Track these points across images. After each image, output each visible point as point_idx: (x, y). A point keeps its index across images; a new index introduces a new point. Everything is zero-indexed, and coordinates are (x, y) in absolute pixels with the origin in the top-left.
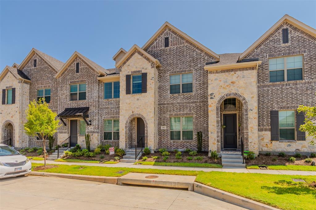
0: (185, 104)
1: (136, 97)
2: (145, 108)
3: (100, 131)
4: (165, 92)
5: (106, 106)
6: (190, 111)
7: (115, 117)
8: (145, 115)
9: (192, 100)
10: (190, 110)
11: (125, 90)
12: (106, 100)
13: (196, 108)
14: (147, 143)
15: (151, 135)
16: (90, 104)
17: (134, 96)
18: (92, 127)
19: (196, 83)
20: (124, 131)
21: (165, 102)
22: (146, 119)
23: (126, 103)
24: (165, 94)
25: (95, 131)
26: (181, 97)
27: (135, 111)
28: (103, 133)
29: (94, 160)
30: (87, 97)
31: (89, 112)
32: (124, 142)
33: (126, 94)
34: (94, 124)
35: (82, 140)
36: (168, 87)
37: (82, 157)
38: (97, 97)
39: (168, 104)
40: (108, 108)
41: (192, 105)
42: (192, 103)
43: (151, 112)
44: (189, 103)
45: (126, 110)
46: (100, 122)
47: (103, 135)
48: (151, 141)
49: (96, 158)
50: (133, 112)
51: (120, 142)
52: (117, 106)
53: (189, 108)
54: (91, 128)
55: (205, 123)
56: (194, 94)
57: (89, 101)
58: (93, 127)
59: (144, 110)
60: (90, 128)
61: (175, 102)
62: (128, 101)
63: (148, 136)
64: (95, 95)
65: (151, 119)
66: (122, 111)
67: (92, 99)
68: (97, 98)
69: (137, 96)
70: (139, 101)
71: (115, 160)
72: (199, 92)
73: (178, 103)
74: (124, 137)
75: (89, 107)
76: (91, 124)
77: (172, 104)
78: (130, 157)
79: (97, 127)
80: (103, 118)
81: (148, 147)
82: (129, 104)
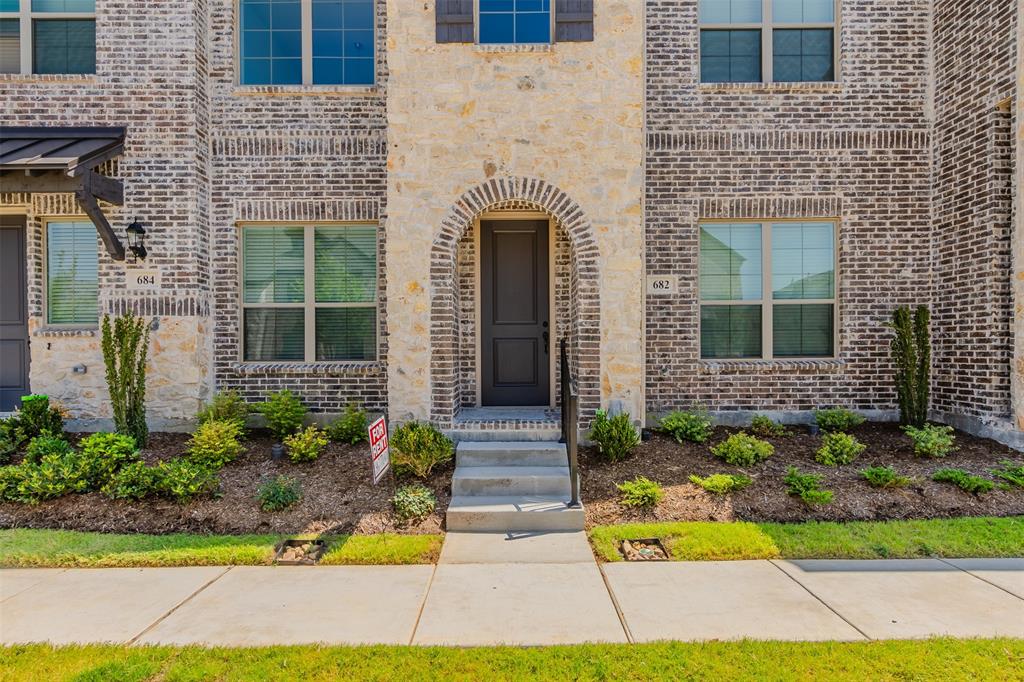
0: (795, 147)
1: (510, 66)
2: (580, 147)
3: (213, 302)
4: (671, 69)
5: (261, 135)
6: (826, 191)
7: (329, 210)
8: (577, 194)
9: (834, 129)
10: (825, 184)
11: (432, 8)
12: (257, 93)
13: (859, 171)
14: (592, 380)
15: (626, 329)
16: (134, 105)
17: (495, 62)
18: (145, 267)
19: (858, 27)
20: (425, 302)
21: (675, 131)
22: (588, 218)
23: (441, 106)
24: (670, 81)
25: (181, 295)
26: (773, 104)
27: (510, 164)
28: (240, 314)
29: (211, 527)
30: (101, 56)
31: (128, 159)
32: (427, 377)
33: (439, 40)
34: (171, 247)
35: (66, 366)
36: (692, 40)
37: (86, 504)
38: (190, 57)
39: (692, 141)
40: (269, 147)
41: (833, 152)
42: (840, 141)
43: (620, 173)
44: (818, 141)
45: (438, 153)
46: (212, 241)
47: (235, 327)
48: (622, 369)
49: (220, 511)
50: (490, 169)
51: (391, 372)
52: (338, 140)
53: (819, 171)
54: (139, 280)
55: (910, 261)
56: (845, 92)
57: (125, 81)
58: (158, 273)
59: (570, 156)
60: (131, 277)
61: (733, 129)
62: (451, 90)
63: (602, 335)
64: (172, 41)
65: (623, 223)
66: (409, 156)
67: (148, 76)
68: (191, 69)
69: (520, 58)
70: (537, 93)
71: (403, 520)
72: (875, 80)
73: (752, 139)
74: (425, 339)
75: (121, 131)
76: (140, 252)
77: (716, 141)
78: (507, 482)
79: (191, 268)
80: (235, 214)
81: (604, 403)
82: (464, 110)
